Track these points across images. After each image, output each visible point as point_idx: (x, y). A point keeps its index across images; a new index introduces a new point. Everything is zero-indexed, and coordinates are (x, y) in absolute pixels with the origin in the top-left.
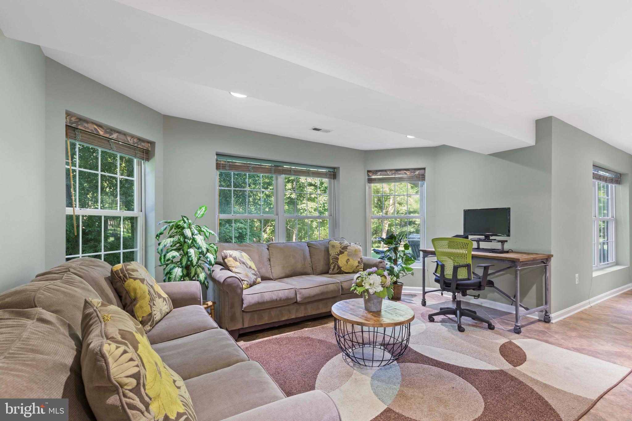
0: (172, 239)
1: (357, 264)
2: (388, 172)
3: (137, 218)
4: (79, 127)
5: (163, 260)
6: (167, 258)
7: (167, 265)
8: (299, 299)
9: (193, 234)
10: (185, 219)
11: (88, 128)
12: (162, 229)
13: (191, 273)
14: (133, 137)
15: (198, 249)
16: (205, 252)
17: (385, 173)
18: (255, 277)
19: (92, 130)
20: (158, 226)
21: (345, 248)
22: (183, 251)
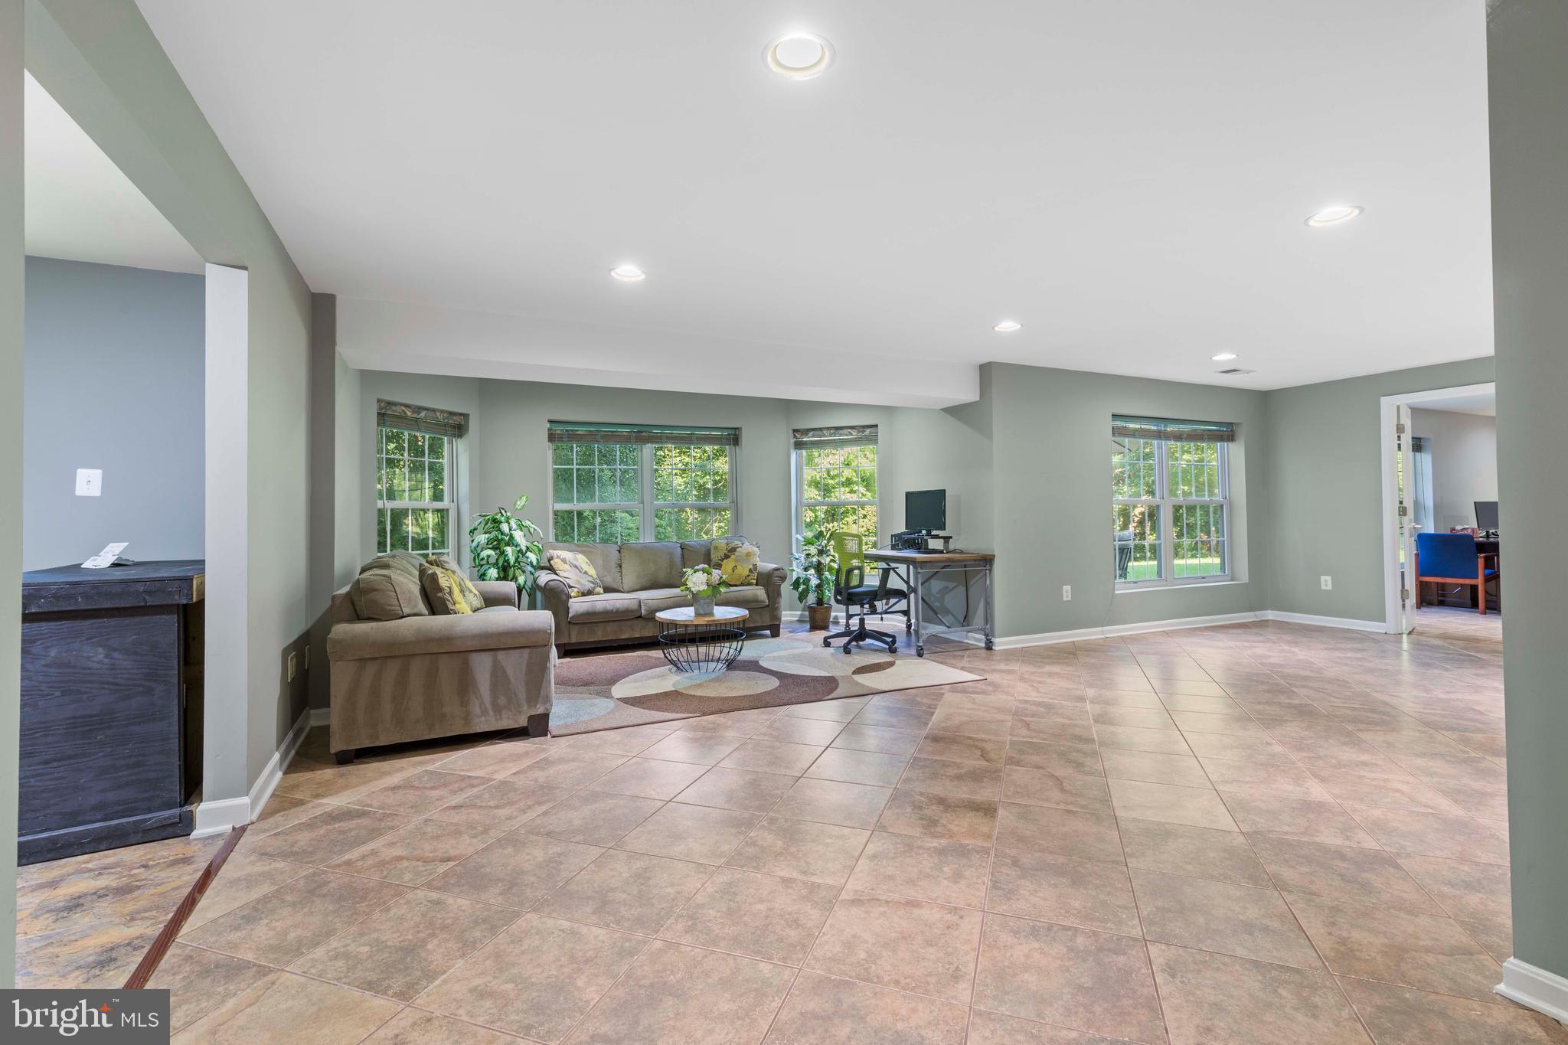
0: (487, 536)
1: (748, 573)
2: (825, 432)
3: (448, 510)
4: (389, 412)
5: (477, 561)
6: (481, 557)
7: (482, 566)
8: (643, 612)
9: (510, 530)
10: (503, 511)
11: (396, 411)
12: (477, 523)
13: (508, 576)
14: (442, 411)
15: (516, 546)
16: (524, 551)
17: (820, 433)
18: (593, 586)
19: (400, 413)
20: (473, 520)
21: (733, 550)
22: (500, 549)
